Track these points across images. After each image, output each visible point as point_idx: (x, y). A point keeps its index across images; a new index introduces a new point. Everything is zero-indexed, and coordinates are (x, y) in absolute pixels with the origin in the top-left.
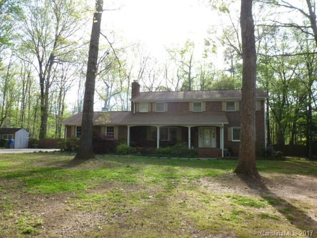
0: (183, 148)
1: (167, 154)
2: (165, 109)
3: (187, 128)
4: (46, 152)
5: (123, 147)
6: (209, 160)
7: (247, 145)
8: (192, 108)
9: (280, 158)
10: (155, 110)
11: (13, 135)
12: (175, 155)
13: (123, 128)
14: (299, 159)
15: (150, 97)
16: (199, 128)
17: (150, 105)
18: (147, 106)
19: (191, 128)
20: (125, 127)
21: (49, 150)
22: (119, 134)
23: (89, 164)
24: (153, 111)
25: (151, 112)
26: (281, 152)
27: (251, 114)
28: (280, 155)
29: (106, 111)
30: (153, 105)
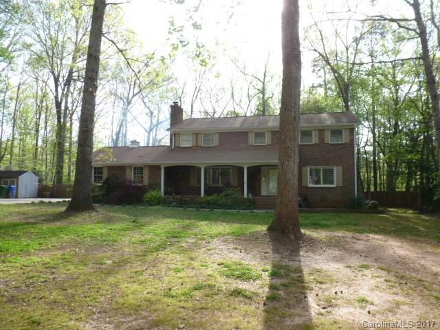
0: (233, 196)
1: (213, 204)
2: (215, 141)
3: (243, 168)
4: (50, 202)
5: (152, 196)
6: (267, 213)
7: (284, 191)
8: (252, 140)
9: (373, 210)
10: (201, 143)
11: (15, 180)
12: (221, 206)
13: (154, 169)
14: (405, 212)
15: (195, 126)
16: (263, 168)
17: (195, 136)
18: (191, 138)
19: (248, 169)
20: (157, 168)
21: (54, 200)
22: (150, 177)
23: (82, 217)
24: (199, 144)
25: (197, 146)
26: (376, 202)
27: (291, 146)
28: (375, 206)
29: (137, 146)
30: (199, 136)
